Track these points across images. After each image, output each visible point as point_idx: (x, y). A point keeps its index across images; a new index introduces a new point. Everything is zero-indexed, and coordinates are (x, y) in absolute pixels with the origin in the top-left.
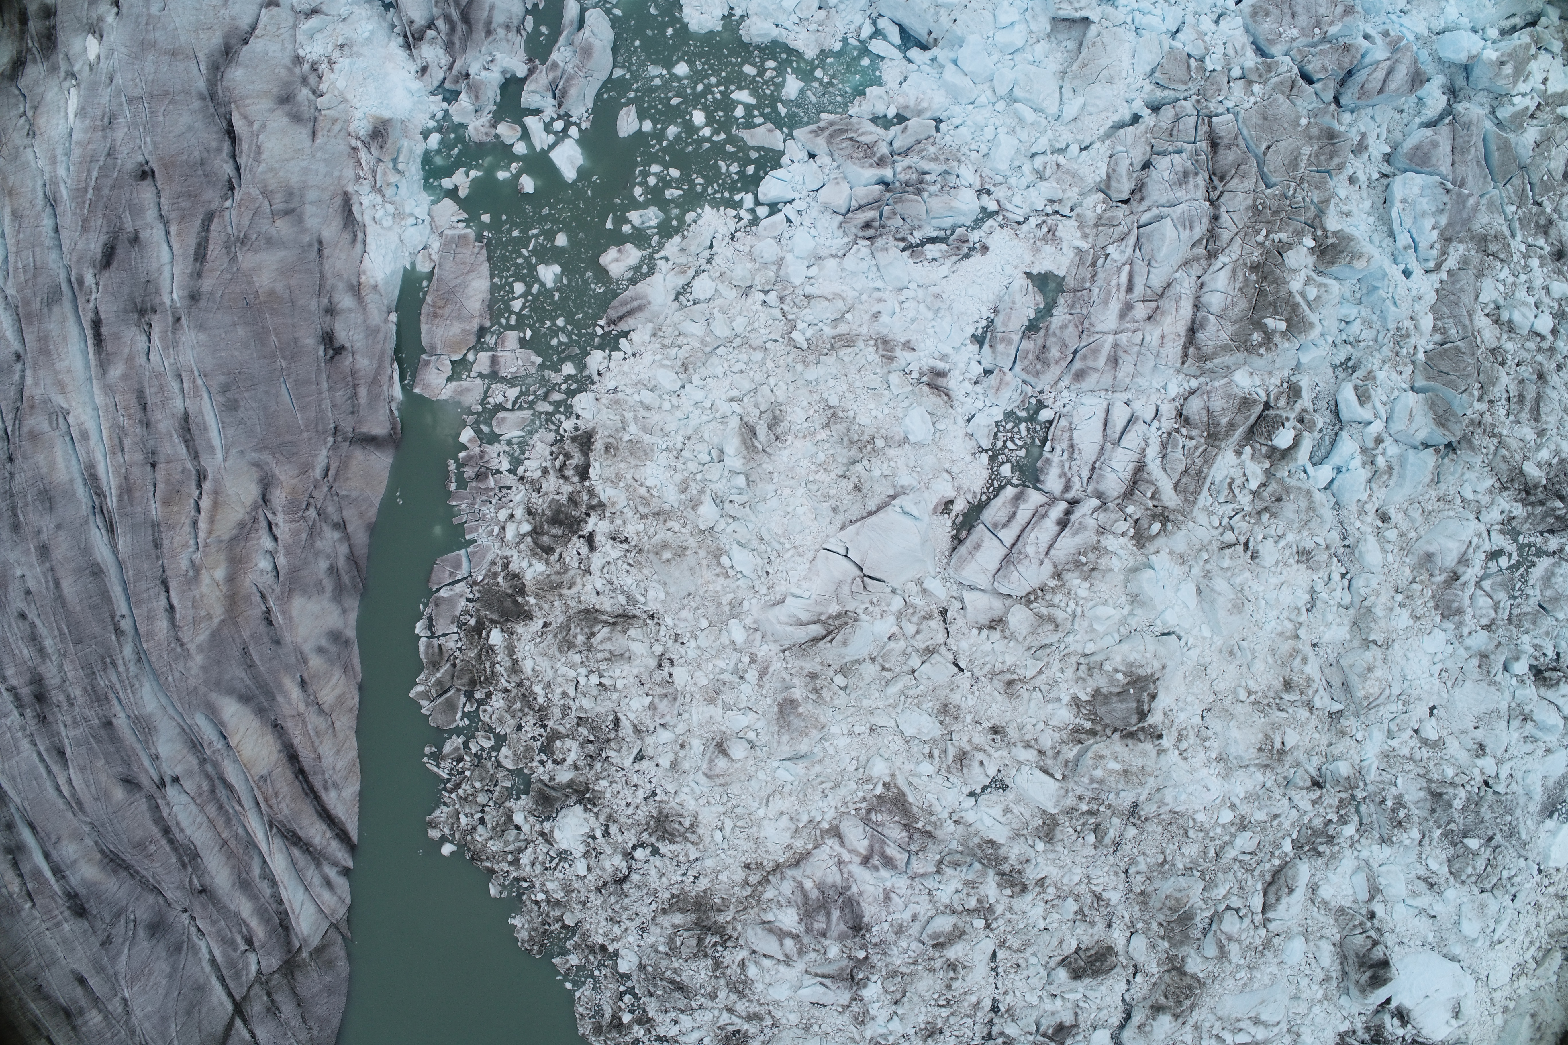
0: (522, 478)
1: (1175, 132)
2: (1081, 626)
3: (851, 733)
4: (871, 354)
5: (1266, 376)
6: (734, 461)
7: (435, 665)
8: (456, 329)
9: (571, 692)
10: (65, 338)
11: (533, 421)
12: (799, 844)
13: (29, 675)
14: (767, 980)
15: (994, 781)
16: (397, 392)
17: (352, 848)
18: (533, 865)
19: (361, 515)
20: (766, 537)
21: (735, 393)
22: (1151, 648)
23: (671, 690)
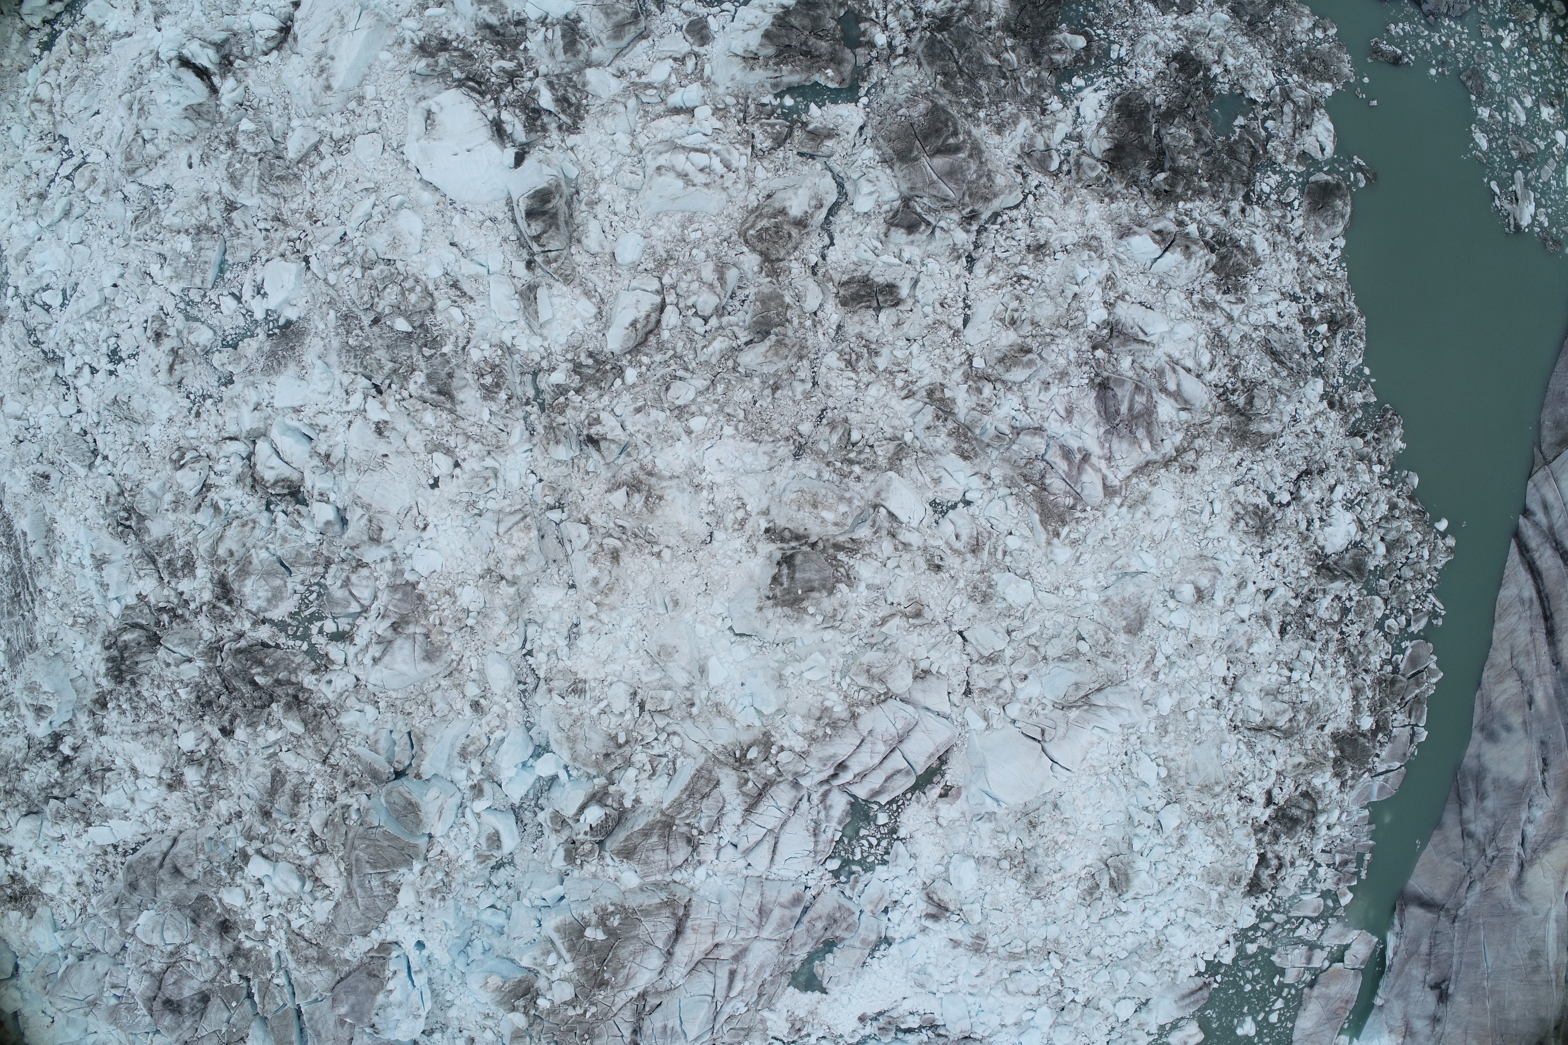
0: (1312, 860)
2: (837, 662)
3: (1079, 590)
4: (993, 941)
5: (600, 874)
7: (1417, 699)
8: (1333, 989)
9: (1318, 666)
11: (1291, 906)
12: (1145, 486)
14: (1192, 345)
15: (944, 513)
16: (1391, 941)
17: (1517, 535)
18: (1377, 502)
19: (1446, 839)
20: (1123, 789)
21: (1121, 919)
22: (772, 631)
23: (1232, 656)
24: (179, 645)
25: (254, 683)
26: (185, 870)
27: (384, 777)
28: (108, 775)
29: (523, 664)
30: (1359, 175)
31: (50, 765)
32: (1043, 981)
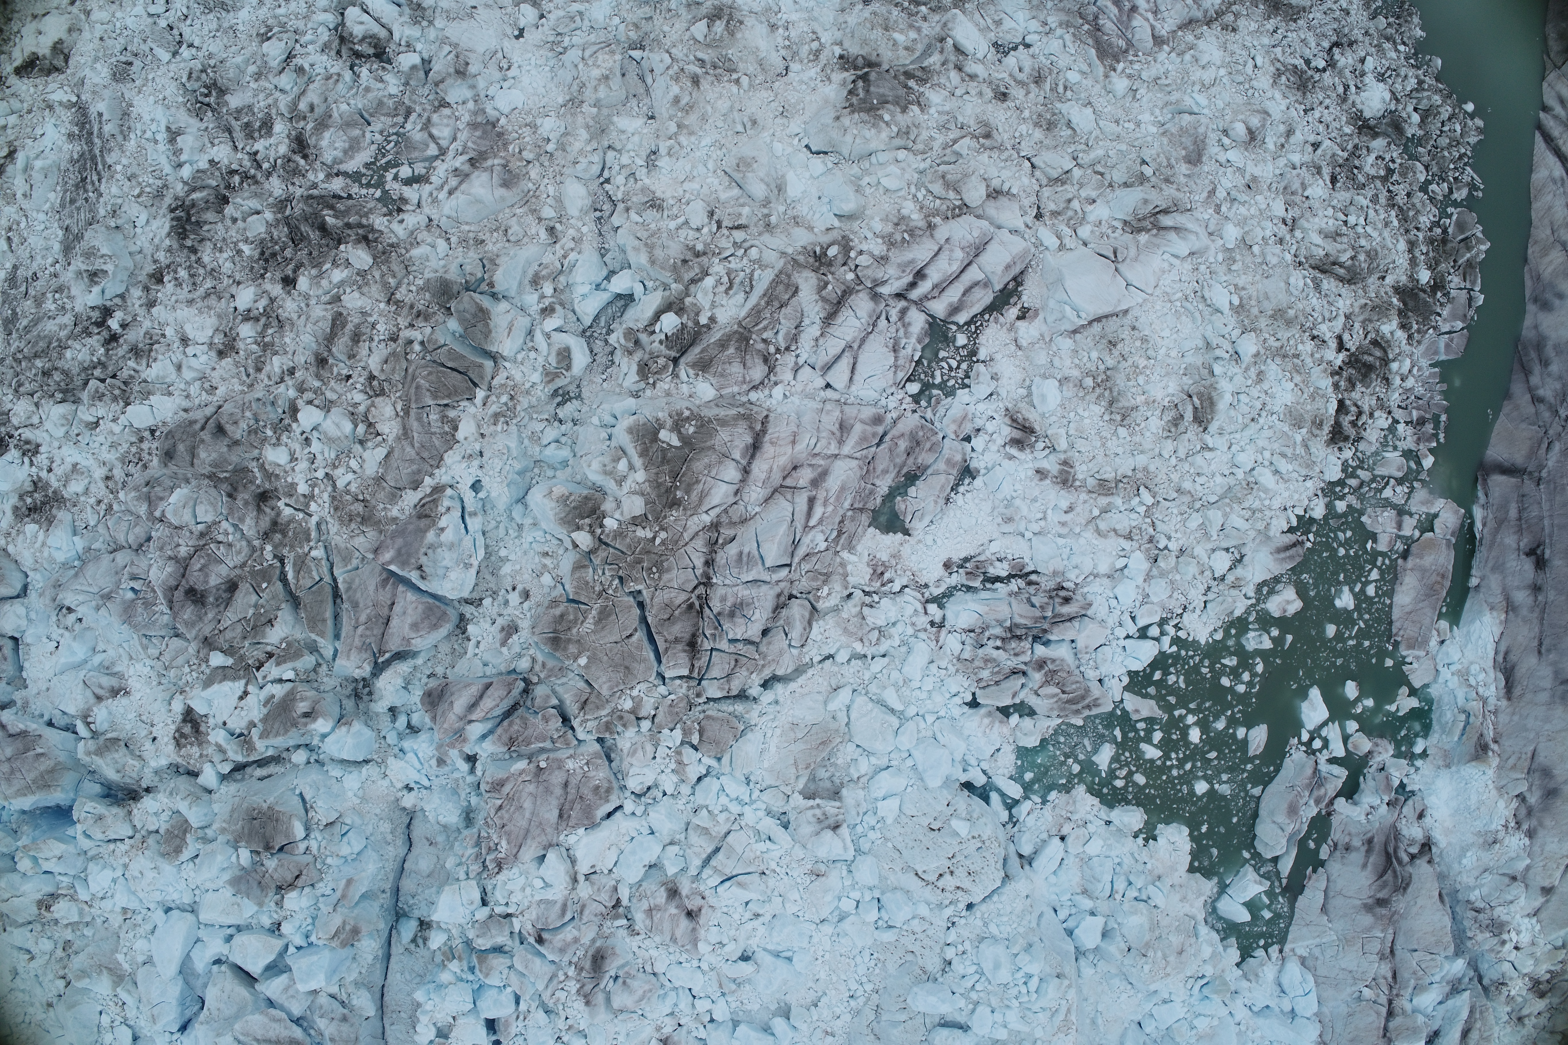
0: (1390, 413)
1: (733, 663)
2: (912, 176)
3: (1138, 124)
4: (1081, 471)
5: (674, 391)
7: (1470, 265)
8: (1428, 560)
9: (1371, 212)
11: (1374, 464)
12: (1190, 38)
15: (1006, 54)
16: (1478, 513)
17: (1540, 127)
18: (1406, 77)
19: (1517, 407)
20: (1197, 314)
21: (1208, 455)
22: (849, 138)
23: (1288, 197)
24: (248, 198)
25: (323, 228)
26: (229, 428)
27: (455, 289)
28: (155, 346)
29: (600, 192)
31: (95, 341)
32: (1135, 520)
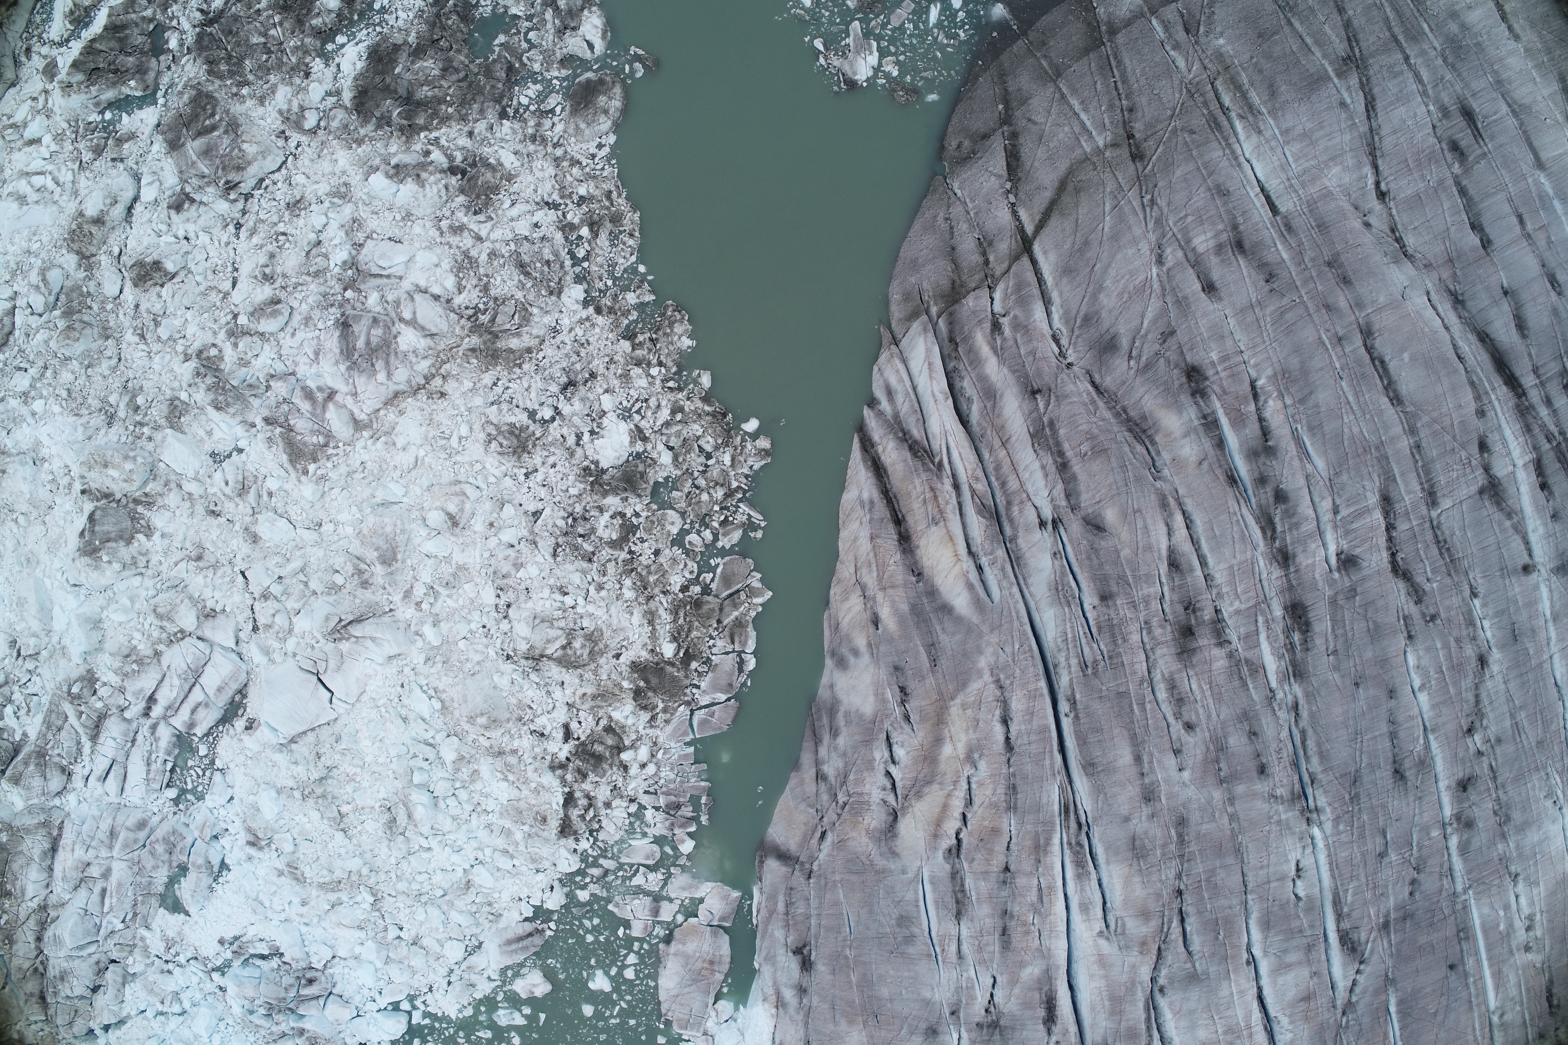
0: (632, 801)
2: (142, 604)
3: (337, 525)
4: (308, 873)
6: (419, 798)
7: (739, 624)
8: (691, 947)
9: (592, 589)
10: (1093, 1009)
11: (620, 852)
12: (391, 417)
13: (1195, 660)
14: (438, 270)
15: (220, 464)
16: (756, 896)
17: (861, 429)
18: (659, 406)
19: (802, 782)
20: (400, 721)
21: (425, 855)
22: (85, 577)
23: (499, 582)
30: (638, 65)
